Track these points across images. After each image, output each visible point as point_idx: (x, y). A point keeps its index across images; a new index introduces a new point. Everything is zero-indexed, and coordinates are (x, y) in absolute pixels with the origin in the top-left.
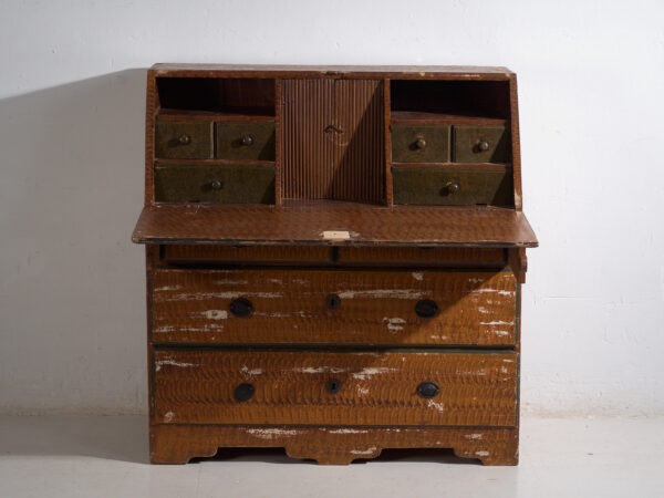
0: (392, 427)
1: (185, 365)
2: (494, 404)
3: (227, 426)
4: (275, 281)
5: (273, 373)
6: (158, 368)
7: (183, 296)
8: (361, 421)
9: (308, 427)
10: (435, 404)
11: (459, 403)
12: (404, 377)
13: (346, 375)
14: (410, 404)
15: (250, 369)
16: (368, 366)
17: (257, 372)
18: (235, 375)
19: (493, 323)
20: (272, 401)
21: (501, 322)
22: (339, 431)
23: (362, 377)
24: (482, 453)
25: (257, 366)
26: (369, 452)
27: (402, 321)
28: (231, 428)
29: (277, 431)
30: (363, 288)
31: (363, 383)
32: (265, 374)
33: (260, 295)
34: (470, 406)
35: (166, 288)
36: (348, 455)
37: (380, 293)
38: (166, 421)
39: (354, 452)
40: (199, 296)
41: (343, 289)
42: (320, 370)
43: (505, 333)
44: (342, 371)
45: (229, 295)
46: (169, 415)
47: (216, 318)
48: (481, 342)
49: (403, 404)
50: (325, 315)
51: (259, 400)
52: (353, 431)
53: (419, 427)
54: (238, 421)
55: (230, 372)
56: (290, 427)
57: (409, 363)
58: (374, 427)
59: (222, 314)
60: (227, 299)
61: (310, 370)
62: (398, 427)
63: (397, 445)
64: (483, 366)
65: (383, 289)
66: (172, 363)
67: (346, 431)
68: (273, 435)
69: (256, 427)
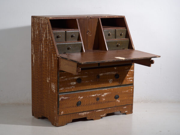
0: (109, 108)
1: (66, 98)
2: (129, 99)
3: (74, 113)
4: (86, 73)
5: (85, 97)
6: (60, 100)
7: (66, 79)
8: (103, 107)
9: (92, 111)
10: (118, 101)
11: (123, 99)
12: (112, 94)
13: (100, 96)
14: (113, 101)
15: (80, 97)
16: (105, 93)
17: (82, 98)
18: (77, 99)
19: (129, 78)
20: (85, 105)
21: (131, 78)
22: (98, 111)
23: (104, 96)
24: (126, 112)
25: (82, 96)
26: (104, 115)
27: (112, 80)
28: (75, 114)
29: (85, 113)
30: (104, 73)
31: (104, 97)
32: (84, 98)
33: (83, 77)
34: (125, 100)
35: (62, 77)
36: (100, 116)
37: (108, 73)
38: (61, 114)
39: (101, 116)
40: (70, 79)
41: (100, 73)
42: (95, 95)
43: (132, 80)
44: (100, 95)
45: (76, 78)
46: (62, 112)
47: (73, 84)
48: (127, 83)
49: (112, 101)
50: (97, 80)
51: (82, 105)
52: (101, 110)
53: (114, 107)
54: (78, 112)
55: (76, 99)
56: (88, 111)
57: (113, 90)
58: (105, 108)
59: (75, 83)
60: (76, 79)
61: (93, 96)
62: (110, 108)
63: (110, 112)
64: (127, 89)
65: (109, 72)
66: (63, 98)
67: (100, 110)
68: (84, 114)
69: (81, 112)
